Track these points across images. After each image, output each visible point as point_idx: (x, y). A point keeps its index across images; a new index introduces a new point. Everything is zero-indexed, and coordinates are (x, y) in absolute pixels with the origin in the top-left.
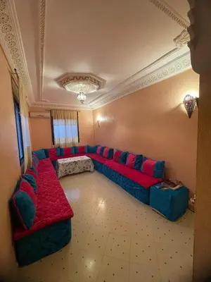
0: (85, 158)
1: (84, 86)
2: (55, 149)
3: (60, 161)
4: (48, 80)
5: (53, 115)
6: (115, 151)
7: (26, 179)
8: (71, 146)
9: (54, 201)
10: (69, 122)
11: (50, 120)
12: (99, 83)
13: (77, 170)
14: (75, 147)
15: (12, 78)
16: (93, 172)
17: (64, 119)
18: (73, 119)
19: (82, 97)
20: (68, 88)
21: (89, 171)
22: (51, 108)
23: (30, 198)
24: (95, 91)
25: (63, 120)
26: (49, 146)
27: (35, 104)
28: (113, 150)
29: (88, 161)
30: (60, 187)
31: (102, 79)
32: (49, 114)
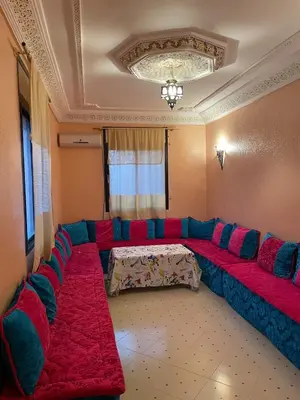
0: (179, 249)
1: (178, 62)
2: (111, 222)
3: (119, 252)
4: (94, 57)
5: (109, 140)
6: (263, 238)
7: (33, 284)
8: (148, 217)
9: (87, 347)
10: (145, 156)
11: (101, 152)
12: (217, 51)
13: (156, 280)
14: (156, 221)
15: (19, 61)
16: (197, 290)
17: (135, 149)
18: (156, 149)
19: (173, 92)
20: (139, 72)
21: (188, 287)
22: (104, 122)
23: (33, 328)
24: (208, 72)
25: (132, 152)
26: (96, 214)
27: (70, 116)
28: (258, 234)
29: (184, 258)
30: (108, 317)
31: (224, 39)
32: (100, 138)
